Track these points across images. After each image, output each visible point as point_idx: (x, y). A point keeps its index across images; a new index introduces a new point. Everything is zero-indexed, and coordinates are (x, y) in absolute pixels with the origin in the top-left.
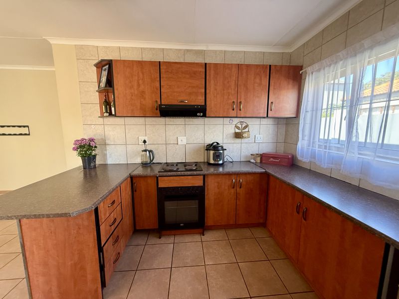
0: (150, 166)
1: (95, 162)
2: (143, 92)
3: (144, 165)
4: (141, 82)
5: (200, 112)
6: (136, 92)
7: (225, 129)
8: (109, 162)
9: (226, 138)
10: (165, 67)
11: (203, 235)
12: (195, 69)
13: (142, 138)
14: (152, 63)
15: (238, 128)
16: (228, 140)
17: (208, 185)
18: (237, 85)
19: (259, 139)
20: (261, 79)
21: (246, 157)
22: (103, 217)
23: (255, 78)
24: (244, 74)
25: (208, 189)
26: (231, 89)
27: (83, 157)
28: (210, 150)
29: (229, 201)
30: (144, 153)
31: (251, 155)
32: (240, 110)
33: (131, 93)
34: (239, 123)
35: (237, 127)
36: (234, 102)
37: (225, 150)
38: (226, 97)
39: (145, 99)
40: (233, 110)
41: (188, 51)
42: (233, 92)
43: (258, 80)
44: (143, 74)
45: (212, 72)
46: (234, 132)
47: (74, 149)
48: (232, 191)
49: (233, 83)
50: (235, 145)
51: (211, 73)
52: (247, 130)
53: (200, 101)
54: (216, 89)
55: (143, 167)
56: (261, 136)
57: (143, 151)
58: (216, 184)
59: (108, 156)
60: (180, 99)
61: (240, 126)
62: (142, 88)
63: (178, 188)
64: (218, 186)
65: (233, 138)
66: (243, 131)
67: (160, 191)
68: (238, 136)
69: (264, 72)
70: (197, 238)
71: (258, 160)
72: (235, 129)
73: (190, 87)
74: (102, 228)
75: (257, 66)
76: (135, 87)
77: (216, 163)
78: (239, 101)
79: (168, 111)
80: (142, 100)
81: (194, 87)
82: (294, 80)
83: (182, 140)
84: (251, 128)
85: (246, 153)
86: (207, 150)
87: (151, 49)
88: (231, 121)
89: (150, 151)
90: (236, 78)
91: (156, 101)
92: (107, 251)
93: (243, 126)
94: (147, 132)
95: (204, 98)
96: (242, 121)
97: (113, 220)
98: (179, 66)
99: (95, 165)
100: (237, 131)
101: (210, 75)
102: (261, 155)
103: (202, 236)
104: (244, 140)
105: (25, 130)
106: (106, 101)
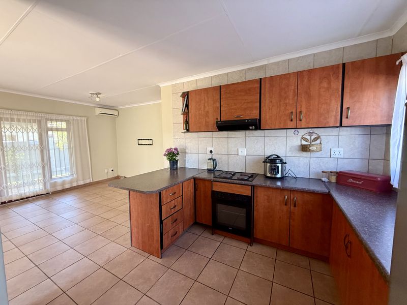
0: (214, 173)
1: (177, 165)
2: (208, 112)
3: (209, 171)
4: (206, 105)
5: (252, 126)
6: (203, 113)
7: (288, 141)
8: (187, 166)
9: (290, 151)
10: (224, 89)
11: (251, 246)
12: (250, 86)
13: (209, 149)
14: (214, 88)
15: (306, 140)
16: (292, 154)
17: (257, 197)
18: (296, 94)
19: (337, 153)
20: (329, 83)
21: (317, 174)
22: (165, 201)
23: (321, 83)
24: (306, 81)
25: (257, 201)
26: (289, 100)
27: (170, 161)
28: (267, 162)
29: (280, 218)
30: (209, 161)
31: (323, 172)
32: (301, 120)
33: (199, 114)
34: (307, 135)
35: (303, 138)
36: (292, 112)
37: (286, 163)
38: (282, 108)
39: (208, 118)
40: (292, 121)
41: (250, 69)
42: (291, 102)
43: (325, 85)
44: (208, 98)
45: (268, 85)
46: (300, 144)
47: (165, 155)
48: (285, 208)
49: (291, 94)
50: (301, 159)
51: (266, 87)
52: (318, 142)
53: (254, 115)
54: (271, 102)
55: (208, 172)
56: (341, 150)
57: (208, 159)
58: (266, 197)
59: (187, 162)
60: (236, 114)
61: (308, 138)
62: (207, 109)
63: (227, 193)
64: (268, 199)
65: (299, 151)
66: (312, 143)
67: (214, 193)
68: (304, 148)
69: (334, 73)
70: (244, 246)
71: (333, 179)
72: (301, 141)
73: (244, 103)
74: (163, 208)
75: (324, 69)
76: (202, 109)
77: (273, 176)
78: (298, 110)
79: (225, 126)
80: (207, 118)
81: (248, 102)
82: (387, 74)
83: (243, 152)
84: (324, 139)
85: (317, 169)
86: (264, 162)
87: (218, 75)
88: (296, 133)
89: (214, 160)
90: (295, 87)
91: (217, 119)
92: (166, 225)
93: (313, 137)
94: (214, 144)
95: (258, 112)
96: (311, 131)
97: (173, 206)
98: (236, 86)
99: (177, 167)
100: (304, 143)
101: (265, 89)
102: (337, 173)
103: (249, 246)
104: (312, 154)
105: (150, 142)
106: (186, 121)
